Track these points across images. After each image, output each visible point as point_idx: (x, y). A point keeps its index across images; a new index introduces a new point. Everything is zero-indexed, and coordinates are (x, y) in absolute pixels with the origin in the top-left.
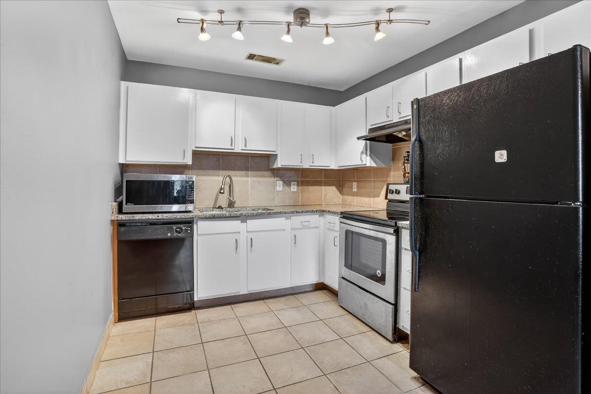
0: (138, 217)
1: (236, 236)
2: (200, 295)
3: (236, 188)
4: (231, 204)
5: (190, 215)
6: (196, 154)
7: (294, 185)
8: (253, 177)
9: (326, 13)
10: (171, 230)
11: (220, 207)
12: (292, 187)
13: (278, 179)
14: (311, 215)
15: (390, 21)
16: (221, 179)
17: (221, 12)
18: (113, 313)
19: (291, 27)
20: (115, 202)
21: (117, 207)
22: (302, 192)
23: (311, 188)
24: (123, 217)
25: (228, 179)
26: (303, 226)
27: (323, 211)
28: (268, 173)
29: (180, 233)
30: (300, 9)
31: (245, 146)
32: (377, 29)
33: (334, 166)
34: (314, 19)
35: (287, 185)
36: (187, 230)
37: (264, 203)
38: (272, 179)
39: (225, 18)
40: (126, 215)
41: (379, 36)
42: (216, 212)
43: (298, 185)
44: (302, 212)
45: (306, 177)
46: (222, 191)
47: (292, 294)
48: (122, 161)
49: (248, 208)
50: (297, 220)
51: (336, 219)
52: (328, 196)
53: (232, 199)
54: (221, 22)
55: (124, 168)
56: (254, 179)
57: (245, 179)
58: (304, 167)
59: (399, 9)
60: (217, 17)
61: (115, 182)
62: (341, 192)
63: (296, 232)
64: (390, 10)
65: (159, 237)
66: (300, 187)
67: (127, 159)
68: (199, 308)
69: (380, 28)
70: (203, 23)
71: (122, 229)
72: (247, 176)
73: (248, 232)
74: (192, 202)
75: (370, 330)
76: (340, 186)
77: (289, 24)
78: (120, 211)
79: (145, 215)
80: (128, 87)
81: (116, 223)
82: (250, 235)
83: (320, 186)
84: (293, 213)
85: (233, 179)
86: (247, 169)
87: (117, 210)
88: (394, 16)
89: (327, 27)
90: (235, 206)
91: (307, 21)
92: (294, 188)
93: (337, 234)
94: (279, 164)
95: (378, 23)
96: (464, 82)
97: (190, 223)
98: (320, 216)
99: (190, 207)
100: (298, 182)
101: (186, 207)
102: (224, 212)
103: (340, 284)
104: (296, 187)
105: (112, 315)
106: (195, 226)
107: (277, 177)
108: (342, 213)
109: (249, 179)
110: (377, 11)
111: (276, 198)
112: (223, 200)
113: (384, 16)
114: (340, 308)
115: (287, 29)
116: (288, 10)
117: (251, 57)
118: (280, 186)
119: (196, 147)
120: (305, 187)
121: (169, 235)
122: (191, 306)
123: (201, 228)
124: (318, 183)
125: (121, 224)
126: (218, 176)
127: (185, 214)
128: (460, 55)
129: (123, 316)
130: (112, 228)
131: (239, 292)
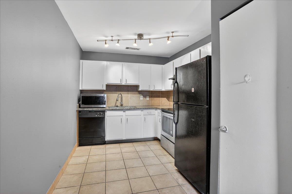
0: (85, 109)
1: (121, 117)
2: (107, 138)
3: (124, 99)
4: (122, 105)
5: (104, 109)
6: (107, 86)
7: (148, 97)
8: (131, 94)
9: (149, 34)
10: (97, 114)
11: (117, 106)
12: (147, 98)
13: (141, 95)
14: (152, 110)
15: (173, 36)
16: (117, 95)
17: (112, 36)
18: (77, 143)
19: (136, 40)
20: (78, 104)
21: (78, 105)
22: (151, 100)
23: (155, 99)
24: (81, 109)
25: (120, 95)
26: (148, 114)
27: (157, 108)
28: (137, 93)
29: (100, 115)
30: (139, 34)
31: (126, 82)
32: (168, 39)
33: (163, 90)
34: (145, 37)
35: (145, 98)
36: (103, 115)
37: (135, 105)
38: (139, 95)
39: (113, 38)
40: (82, 109)
41: (169, 42)
42: (116, 108)
43: (149, 97)
44: (148, 108)
45: (153, 94)
46: (117, 100)
47: (144, 141)
48: (81, 89)
49: (128, 107)
50: (146, 111)
51: (159, 111)
52: (162, 102)
53: (122, 103)
54: (112, 40)
55: (82, 91)
56: (131, 95)
57: (128, 95)
58: (151, 90)
59: (176, 32)
60: (111, 38)
61: (78, 97)
62: (168, 100)
63: (146, 116)
64: (173, 32)
65: (93, 117)
66: (150, 98)
67: (83, 88)
68: (107, 144)
69: (169, 39)
70: (106, 41)
71: (80, 113)
72: (128, 94)
73: (126, 116)
74: (105, 104)
75: (169, 154)
76: (168, 98)
77: (135, 40)
78: (80, 107)
79: (88, 109)
80: (83, 62)
81: (78, 111)
82: (127, 117)
83: (159, 98)
84: (144, 108)
85: (122, 95)
86: (128, 91)
87: (78, 107)
88: (174, 34)
89: (150, 39)
90: (123, 106)
91: (142, 38)
92: (148, 99)
93: (160, 117)
94: (140, 89)
95: (168, 37)
96: (201, 58)
97: (104, 112)
98: (155, 110)
99: (104, 106)
100: (149, 96)
101: (103, 106)
102: (118, 108)
103: (161, 137)
104: (149, 98)
105: (77, 144)
106: (106, 113)
107: (141, 94)
108: (162, 109)
109: (129, 95)
110: (168, 33)
111: (140, 103)
112: (118, 104)
113: (171, 35)
114: (161, 147)
115: (135, 41)
116: (135, 34)
117: (127, 48)
118: (142, 98)
119: (107, 83)
120: (153, 98)
121: (96, 116)
122: (104, 143)
123: (108, 114)
124: (159, 97)
125: (80, 112)
126: (117, 94)
127: (102, 108)
128: (200, 48)
129: (80, 144)
130: (77, 113)
131: (122, 139)
